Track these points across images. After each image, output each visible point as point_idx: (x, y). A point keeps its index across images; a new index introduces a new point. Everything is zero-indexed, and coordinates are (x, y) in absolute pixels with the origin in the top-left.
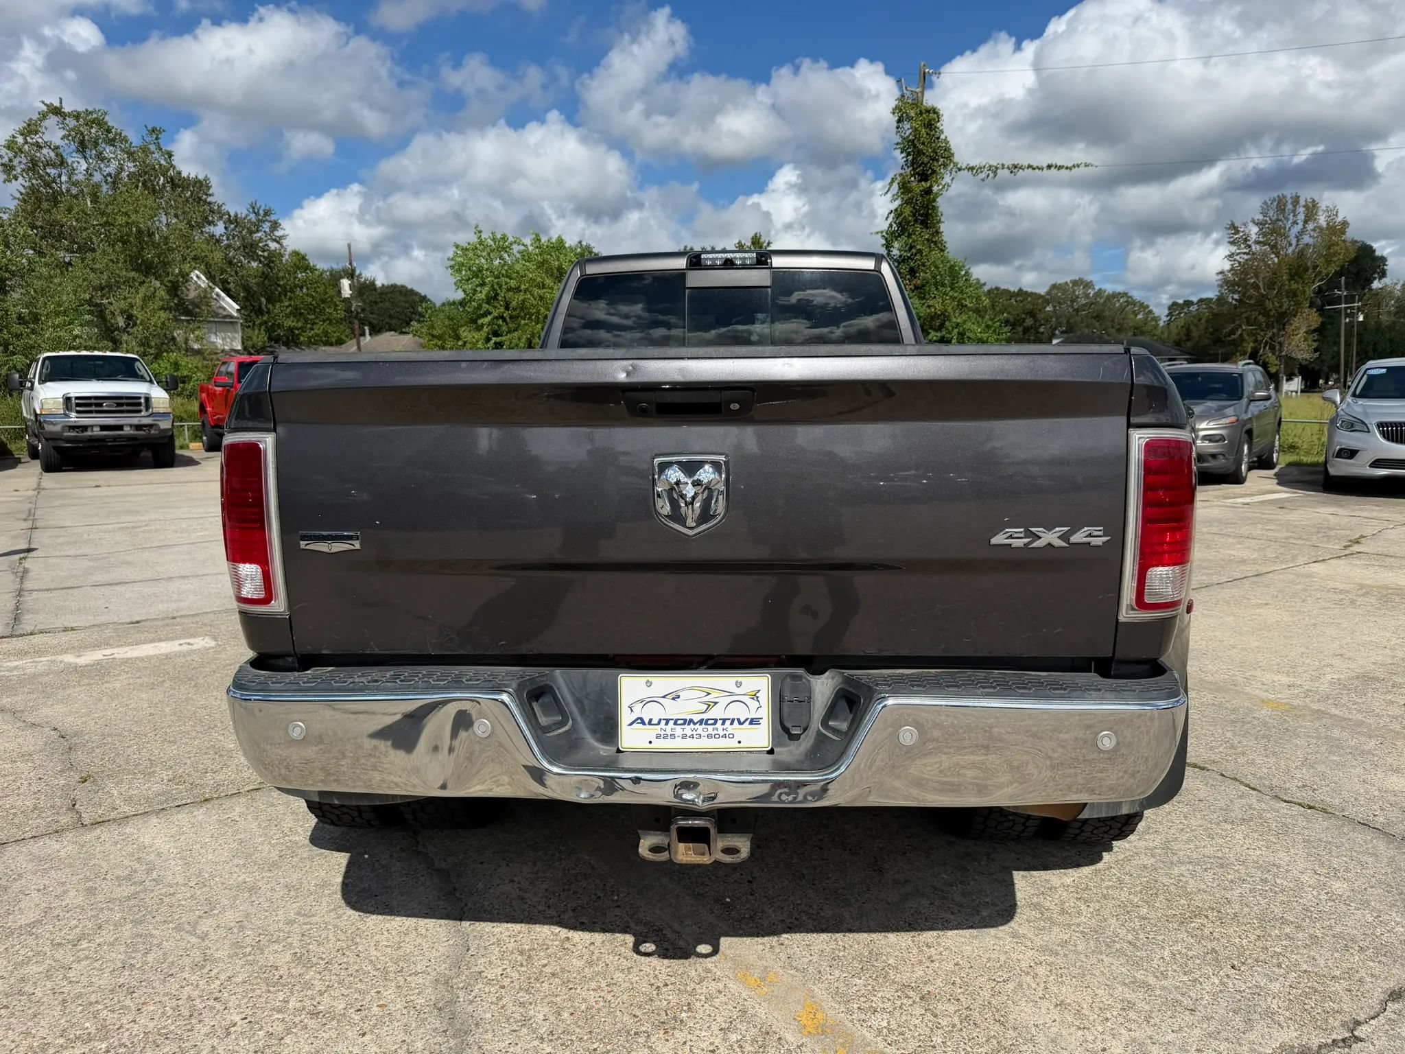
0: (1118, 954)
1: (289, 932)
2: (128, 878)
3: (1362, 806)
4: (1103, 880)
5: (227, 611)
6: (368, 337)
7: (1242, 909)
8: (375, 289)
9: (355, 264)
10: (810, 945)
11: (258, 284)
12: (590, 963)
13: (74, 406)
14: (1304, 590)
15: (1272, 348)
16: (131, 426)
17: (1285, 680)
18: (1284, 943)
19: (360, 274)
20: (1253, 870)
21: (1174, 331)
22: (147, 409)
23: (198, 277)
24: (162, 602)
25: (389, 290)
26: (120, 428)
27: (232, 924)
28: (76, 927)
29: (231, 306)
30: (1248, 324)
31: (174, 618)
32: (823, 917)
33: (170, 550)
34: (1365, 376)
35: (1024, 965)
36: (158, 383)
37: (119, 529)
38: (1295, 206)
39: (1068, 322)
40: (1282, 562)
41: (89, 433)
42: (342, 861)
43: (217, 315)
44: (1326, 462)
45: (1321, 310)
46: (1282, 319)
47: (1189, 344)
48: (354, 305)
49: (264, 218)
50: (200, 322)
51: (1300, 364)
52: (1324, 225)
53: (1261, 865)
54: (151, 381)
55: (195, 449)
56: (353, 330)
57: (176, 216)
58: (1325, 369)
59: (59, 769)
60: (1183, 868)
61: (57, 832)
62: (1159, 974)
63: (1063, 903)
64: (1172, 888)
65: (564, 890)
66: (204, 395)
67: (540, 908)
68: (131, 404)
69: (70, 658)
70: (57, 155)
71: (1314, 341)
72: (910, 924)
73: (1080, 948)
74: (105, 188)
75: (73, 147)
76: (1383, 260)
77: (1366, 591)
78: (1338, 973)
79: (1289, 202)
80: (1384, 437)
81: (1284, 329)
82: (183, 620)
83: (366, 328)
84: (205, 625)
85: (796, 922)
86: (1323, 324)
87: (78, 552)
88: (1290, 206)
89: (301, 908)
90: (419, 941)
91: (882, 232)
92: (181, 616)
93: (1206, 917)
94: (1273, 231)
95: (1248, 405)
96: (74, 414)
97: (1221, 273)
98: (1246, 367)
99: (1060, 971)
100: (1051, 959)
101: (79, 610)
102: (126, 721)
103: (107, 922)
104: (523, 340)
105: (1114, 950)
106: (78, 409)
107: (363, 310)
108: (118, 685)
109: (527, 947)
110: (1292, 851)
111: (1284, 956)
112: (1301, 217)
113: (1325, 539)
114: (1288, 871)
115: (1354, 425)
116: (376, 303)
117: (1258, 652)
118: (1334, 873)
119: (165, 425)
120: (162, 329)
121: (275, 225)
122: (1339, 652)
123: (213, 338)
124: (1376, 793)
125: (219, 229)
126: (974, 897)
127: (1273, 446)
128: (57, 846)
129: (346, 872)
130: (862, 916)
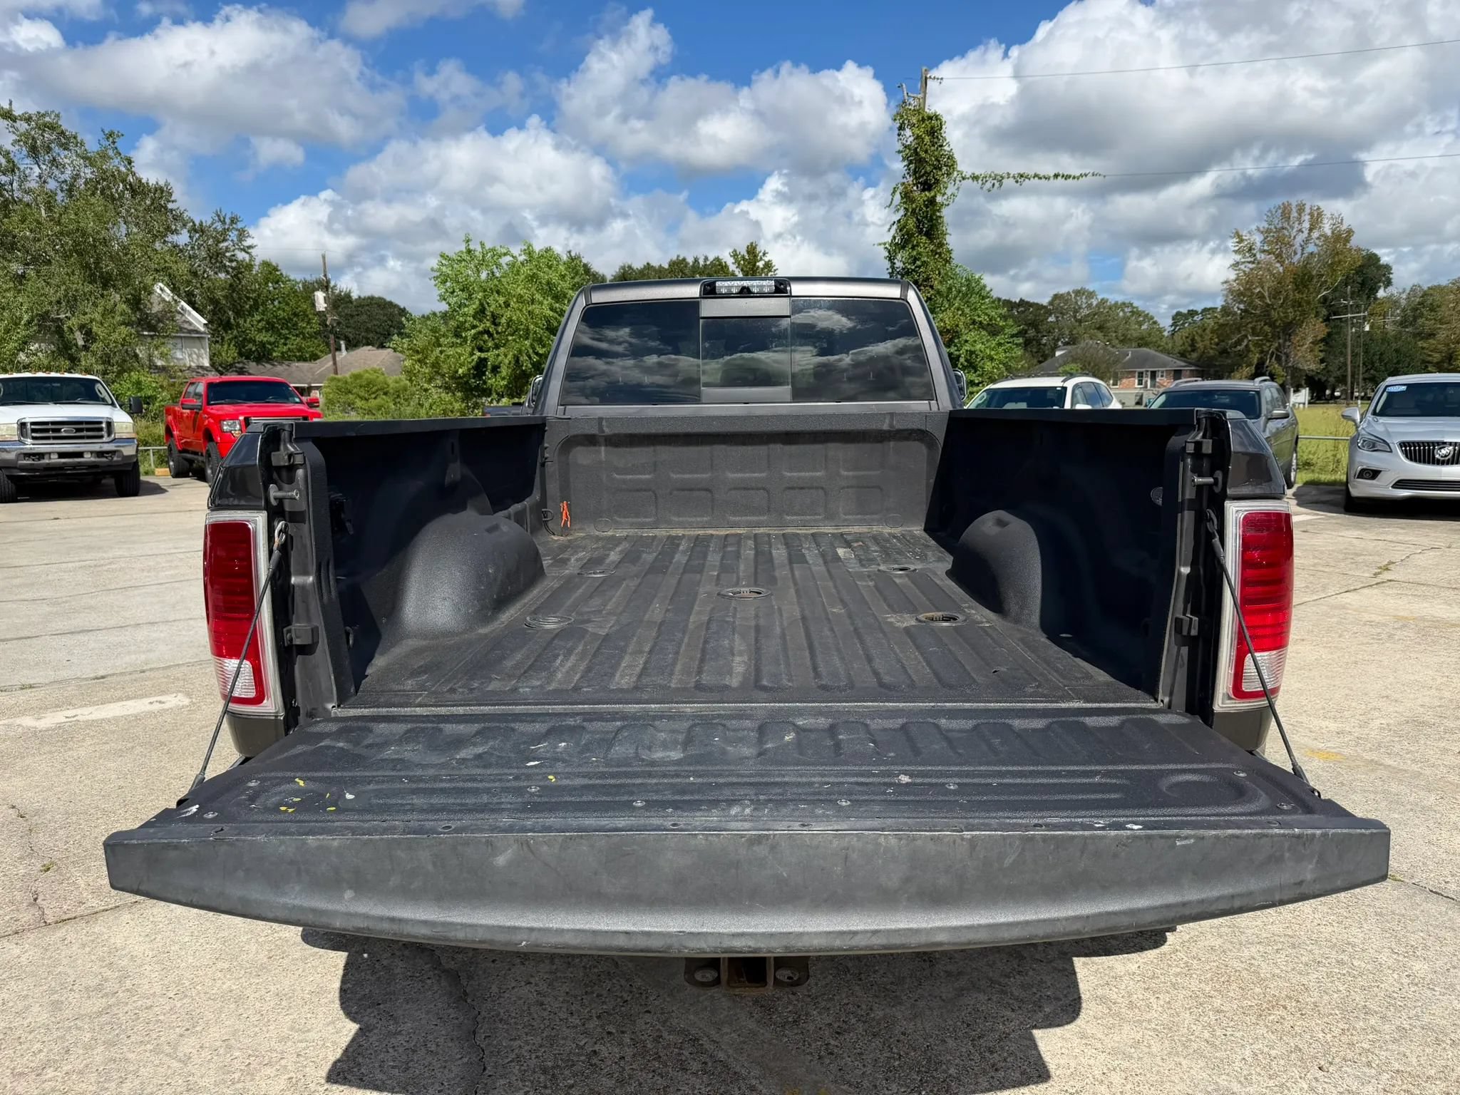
0: (1196, 1056)
1: (283, 1052)
2: (99, 988)
3: (1431, 871)
4: (1170, 966)
5: (200, 663)
6: (344, 352)
7: (1321, 997)
8: (351, 302)
9: (329, 276)
10: (861, 1054)
11: (226, 297)
12: (621, 1082)
13: (29, 432)
14: (1339, 623)
15: (1278, 359)
16: (92, 452)
17: (1333, 726)
18: (1371, 1037)
19: (335, 286)
20: (1327, 951)
21: (1179, 341)
22: (109, 434)
23: (161, 289)
24: (129, 653)
25: (365, 303)
26: (80, 455)
27: (218, 1044)
28: (40, 1051)
29: (198, 321)
30: (1254, 334)
31: (144, 672)
32: (873, 1019)
33: (136, 592)
34: (1385, 394)
35: (1097, 1073)
36: (121, 406)
37: (80, 567)
38: (1300, 215)
39: (1071, 334)
40: (1313, 592)
41: (46, 461)
42: (339, 961)
43: (181, 329)
44: (1347, 482)
45: (1327, 320)
46: (1288, 329)
47: (1195, 355)
48: (329, 319)
49: (232, 226)
50: (164, 337)
51: (1307, 375)
52: (1329, 233)
53: (1335, 945)
54: (113, 404)
55: (161, 475)
56: (328, 344)
57: (137, 225)
58: (1332, 380)
59: (17, 855)
60: (1253, 949)
61: (17, 933)
62: (1242, 1079)
63: (1130, 995)
64: (1244, 973)
65: (586, 993)
66: (170, 418)
67: (563, 1015)
68: (91, 429)
69: (28, 721)
70: (8, 162)
71: (1321, 351)
72: (968, 1025)
73: (1154, 1050)
74: (60, 196)
75: (25, 151)
76: (1387, 268)
77: (1403, 623)
78: (1432, 1072)
79: (1294, 210)
80: (1407, 457)
81: (1290, 340)
82: (152, 674)
83: (342, 342)
84: (178, 679)
85: (845, 1027)
86: (1329, 334)
87: (37, 595)
88: (1294, 214)
89: (294, 1021)
90: (429, 1059)
91: (885, 244)
92: (151, 670)
93: (1285, 1008)
94: (1278, 240)
95: (1266, 423)
96: (29, 441)
97: (1226, 282)
98: (1262, 384)
99: (1137, 1078)
100: (1126, 1064)
101: (37, 664)
102: (92, 796)
103: (75, 1043)
104: (510, 357)
105: (1191, 1051)
106: (34, 435)
107: (339, 323)
108: (82, 753)
109: (550, 1064)
110: (1365, 925)
111: (1372, 1053)
112: (1306, 225)
113: (1354, 566)
114: (1363, 950)
115: (1376, 444)
116: (352, 316)
117: (1301, 695)
118: (1412, 952)
119: (129, 451)
120: (123, 345)
121: (242, 234)
122: (1384, 693)
123: (179, 355)
124: (1444, 856)
125: (183, 238)
126: (1035, 990)
127: (1291, 465)
128: (17, 951)
129: (344, 976)
130: (915, 1016)
